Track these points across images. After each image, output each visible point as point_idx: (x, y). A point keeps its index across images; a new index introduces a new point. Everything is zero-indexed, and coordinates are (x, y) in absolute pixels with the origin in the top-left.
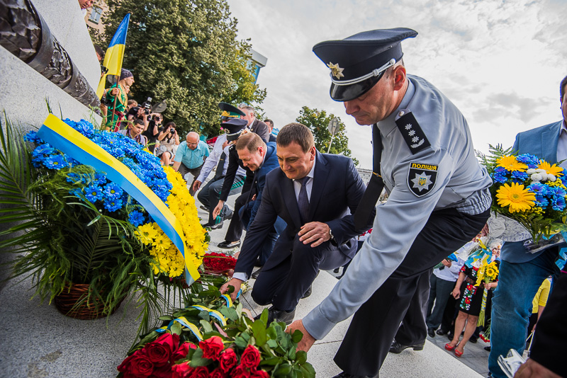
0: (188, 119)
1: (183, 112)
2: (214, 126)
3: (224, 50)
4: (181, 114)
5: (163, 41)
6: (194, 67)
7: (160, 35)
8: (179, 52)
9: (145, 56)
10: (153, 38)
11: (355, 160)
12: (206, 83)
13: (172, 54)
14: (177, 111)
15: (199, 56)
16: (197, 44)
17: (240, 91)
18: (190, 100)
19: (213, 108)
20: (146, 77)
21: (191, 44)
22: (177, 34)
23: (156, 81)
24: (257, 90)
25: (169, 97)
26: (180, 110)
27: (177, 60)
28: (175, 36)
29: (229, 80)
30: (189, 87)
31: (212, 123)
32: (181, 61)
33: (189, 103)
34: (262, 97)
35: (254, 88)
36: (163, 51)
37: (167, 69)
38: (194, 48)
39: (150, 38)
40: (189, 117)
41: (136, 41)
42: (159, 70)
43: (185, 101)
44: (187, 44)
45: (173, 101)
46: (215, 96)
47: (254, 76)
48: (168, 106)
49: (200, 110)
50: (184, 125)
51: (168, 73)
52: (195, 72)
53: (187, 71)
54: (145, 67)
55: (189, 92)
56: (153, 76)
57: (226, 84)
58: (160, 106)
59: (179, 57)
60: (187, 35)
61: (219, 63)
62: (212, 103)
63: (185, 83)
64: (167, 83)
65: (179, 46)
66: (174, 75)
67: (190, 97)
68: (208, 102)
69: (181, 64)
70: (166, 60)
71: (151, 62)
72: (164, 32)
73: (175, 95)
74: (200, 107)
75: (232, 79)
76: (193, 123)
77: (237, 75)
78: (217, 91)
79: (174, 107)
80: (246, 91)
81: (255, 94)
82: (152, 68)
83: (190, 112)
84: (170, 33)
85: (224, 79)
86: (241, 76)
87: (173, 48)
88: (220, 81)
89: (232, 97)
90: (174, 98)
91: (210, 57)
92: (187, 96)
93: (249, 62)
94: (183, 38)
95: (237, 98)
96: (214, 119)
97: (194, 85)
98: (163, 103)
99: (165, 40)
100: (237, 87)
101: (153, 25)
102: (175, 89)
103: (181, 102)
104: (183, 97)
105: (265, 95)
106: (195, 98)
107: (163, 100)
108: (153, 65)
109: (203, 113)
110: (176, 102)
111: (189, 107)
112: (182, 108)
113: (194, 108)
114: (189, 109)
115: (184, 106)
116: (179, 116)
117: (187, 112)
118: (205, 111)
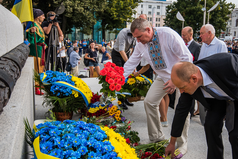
0: (84, 13)
2: (105, 11)
4: (77, 10)
11: (231, 4)
14: (74, 10)
26: (76, 8)
31: (102, 10)
40: (84, 11)
48: (66, 7)
49: (90, 3)
50: (82, 18)
58: (60, 8)
76: (89, 15)
79: (71, 6)
83: (84, 7)
96: (103, 6)
98: (62, 6)
107: (61, 3)
109: (94, 5)
110: (71, 2)
111: (82, 3)
112: (76, 5)
113: (86, 3)
114: (82, 5)
115: (78, 3)
116: (76, 12)
117: (81, 8)
118: (94, 2)
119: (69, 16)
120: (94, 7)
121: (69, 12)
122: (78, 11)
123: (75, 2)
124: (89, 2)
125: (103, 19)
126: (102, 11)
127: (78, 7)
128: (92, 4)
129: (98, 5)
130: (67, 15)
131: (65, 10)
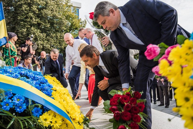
0: (50, 49)
1: (46, 46)
3: (57, 7)
5: (25, 13)
6: (45, 21)
7: (22, 10)
8: (34, 16)
9: (18, 24)
10: (19, 13)
12: (53, 27)
13: (31, 18)
14: (43, 47)
15: (46, 14)
16: (43, 8)
17: (72, 25)
18: (48, 39)
19: (61, 38)
20: (22, 34)
21: (39, 10)
22: (30, 7)
23: (28, 35)
24: (81, 21)
25: (37, 41)
26: (45, 46)
27: (35, 21)
28: (30, 8)
29: (65, 21)
30: (45, 32)
32: (37, 20)
33: (48, 40)
34: (84, 24)
35: (79, 21)
36: (27, 18)
37: (31, 26)
38: (42, 11)
39: (18, 13)
40: (50, 48)
41: (11, 17)
42: (27, 28)
43: (46, 40)
44: (37, 10)
45: (39, 42)
46: (60, 32)
47: (77, 15)
48: (38, 45)
51: (32, 28)
52: (46, 23)
53: (42, 24)
54: (20, 29)
55: (46, 35)
56: (26, 32)
57: (64, 24)
59: (35, 18)
60: (36, 5)
61: (57, 14)
62: (60, 36)
63: (43, 31)
64: (34, 34)
65: (34, 12)
66: (36, 29)
67: (48, 37)
68: (57, 36)
69: (38, 22)
70: (30, 22)
71: (23, 26)
72: (24, 8)
73: (40, 38)
74: (54, 40)
75: (66, 21)
77: (68, 17)
78: (60, 29)
79: (41, 45)
80: (75, 24)
81: (80, 24)
82: (24, 28)
83: (50, 45)
84: (27, 7)
85: (62, 22)
86: (70, 17)
87: (31, 14)
88: (61, 23)
89: (69, 30)
90: (40, 40)
91: (51, 13)
92: (46, 37)
93: (72, 8)
94: (34, 8)
95: (72, 29)
97: (48, 30)
98: (35, 45)
99: (26, 12)
100: (70, 24)
101: (17, 6)
102: (39, 35)
103: (44, 41)
104: (44, 38)
105: (86, 23)
106: (50, 37)
108: (24, 26)
109: (57, 43)
110: (41, 42)
111: (49, 42)
112: (45, 44)
113: (51, 42)
114: (49, 43)
115: (46, 43)
116: (45, 49)
117: (48, 45)
118: (57, 42)
119: (40, 51)
120: (57, 45)
121: (40, 49)
122: (46, 48)
123: (44, 42)
124: (54, 42)
125: (63, 53)
126: (63, 47)
127: (46, 45)
128: (56, 43)
129: (60, 44)
130: (39, 50)
131: (38, 47)
